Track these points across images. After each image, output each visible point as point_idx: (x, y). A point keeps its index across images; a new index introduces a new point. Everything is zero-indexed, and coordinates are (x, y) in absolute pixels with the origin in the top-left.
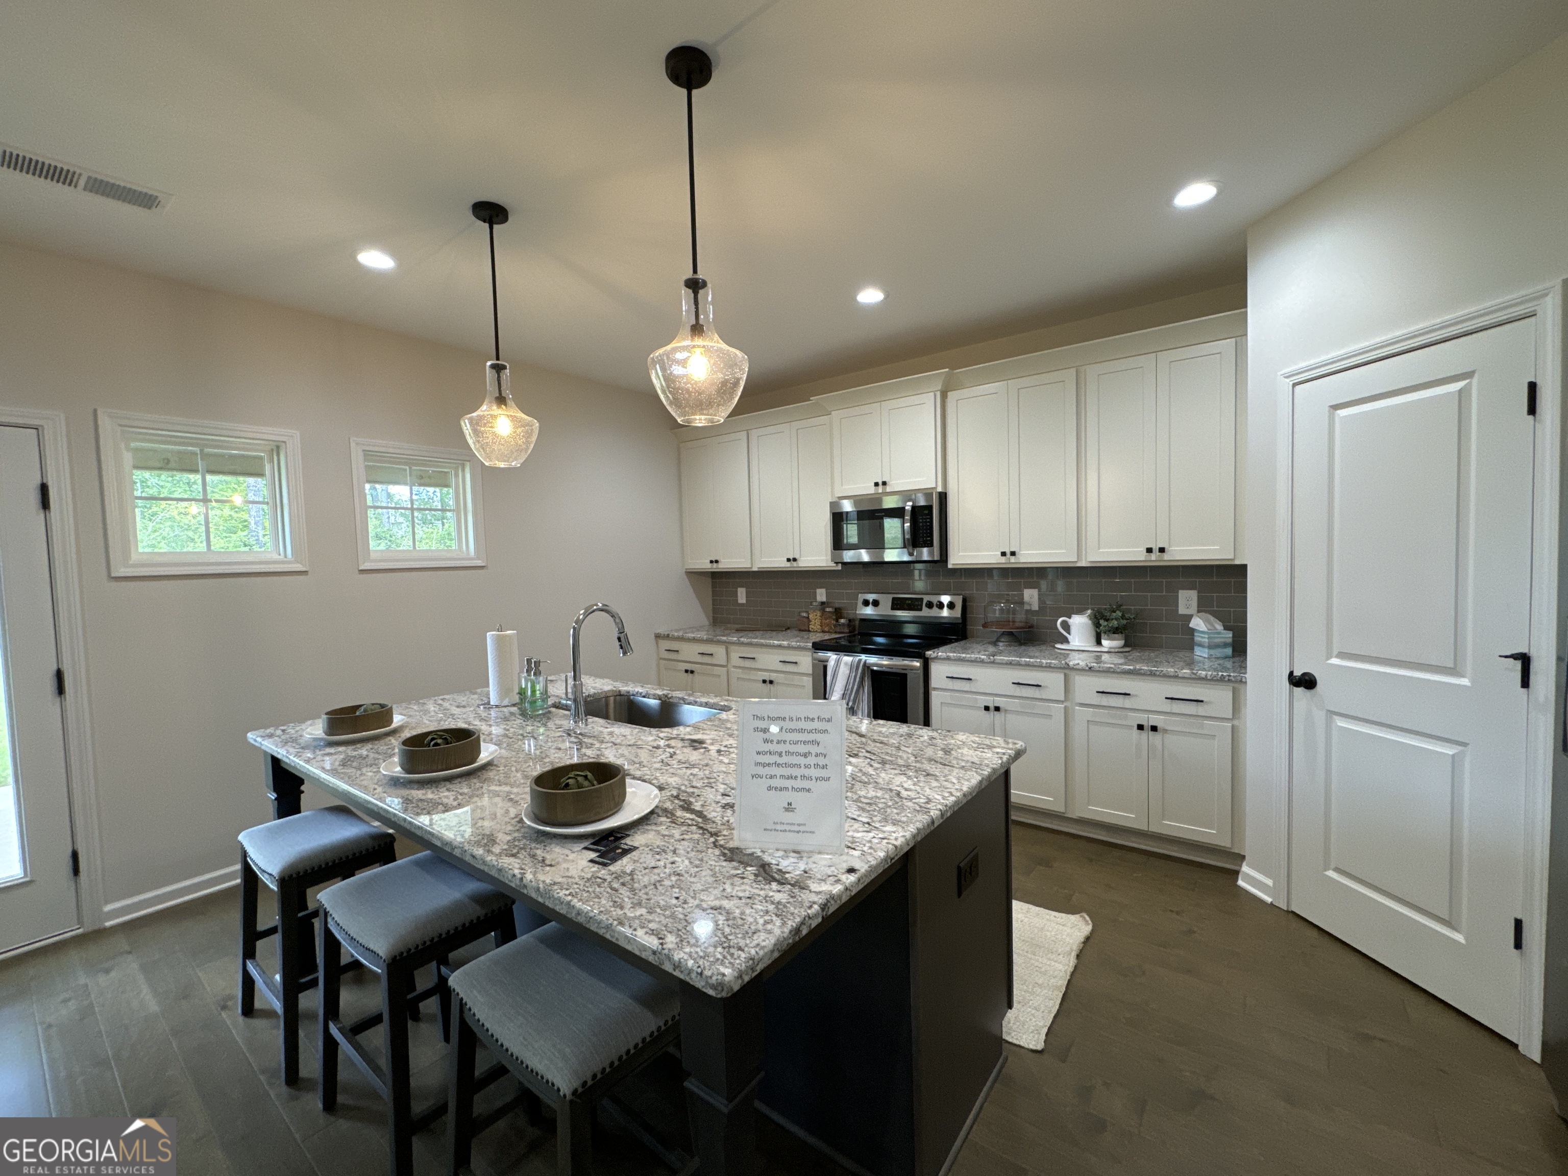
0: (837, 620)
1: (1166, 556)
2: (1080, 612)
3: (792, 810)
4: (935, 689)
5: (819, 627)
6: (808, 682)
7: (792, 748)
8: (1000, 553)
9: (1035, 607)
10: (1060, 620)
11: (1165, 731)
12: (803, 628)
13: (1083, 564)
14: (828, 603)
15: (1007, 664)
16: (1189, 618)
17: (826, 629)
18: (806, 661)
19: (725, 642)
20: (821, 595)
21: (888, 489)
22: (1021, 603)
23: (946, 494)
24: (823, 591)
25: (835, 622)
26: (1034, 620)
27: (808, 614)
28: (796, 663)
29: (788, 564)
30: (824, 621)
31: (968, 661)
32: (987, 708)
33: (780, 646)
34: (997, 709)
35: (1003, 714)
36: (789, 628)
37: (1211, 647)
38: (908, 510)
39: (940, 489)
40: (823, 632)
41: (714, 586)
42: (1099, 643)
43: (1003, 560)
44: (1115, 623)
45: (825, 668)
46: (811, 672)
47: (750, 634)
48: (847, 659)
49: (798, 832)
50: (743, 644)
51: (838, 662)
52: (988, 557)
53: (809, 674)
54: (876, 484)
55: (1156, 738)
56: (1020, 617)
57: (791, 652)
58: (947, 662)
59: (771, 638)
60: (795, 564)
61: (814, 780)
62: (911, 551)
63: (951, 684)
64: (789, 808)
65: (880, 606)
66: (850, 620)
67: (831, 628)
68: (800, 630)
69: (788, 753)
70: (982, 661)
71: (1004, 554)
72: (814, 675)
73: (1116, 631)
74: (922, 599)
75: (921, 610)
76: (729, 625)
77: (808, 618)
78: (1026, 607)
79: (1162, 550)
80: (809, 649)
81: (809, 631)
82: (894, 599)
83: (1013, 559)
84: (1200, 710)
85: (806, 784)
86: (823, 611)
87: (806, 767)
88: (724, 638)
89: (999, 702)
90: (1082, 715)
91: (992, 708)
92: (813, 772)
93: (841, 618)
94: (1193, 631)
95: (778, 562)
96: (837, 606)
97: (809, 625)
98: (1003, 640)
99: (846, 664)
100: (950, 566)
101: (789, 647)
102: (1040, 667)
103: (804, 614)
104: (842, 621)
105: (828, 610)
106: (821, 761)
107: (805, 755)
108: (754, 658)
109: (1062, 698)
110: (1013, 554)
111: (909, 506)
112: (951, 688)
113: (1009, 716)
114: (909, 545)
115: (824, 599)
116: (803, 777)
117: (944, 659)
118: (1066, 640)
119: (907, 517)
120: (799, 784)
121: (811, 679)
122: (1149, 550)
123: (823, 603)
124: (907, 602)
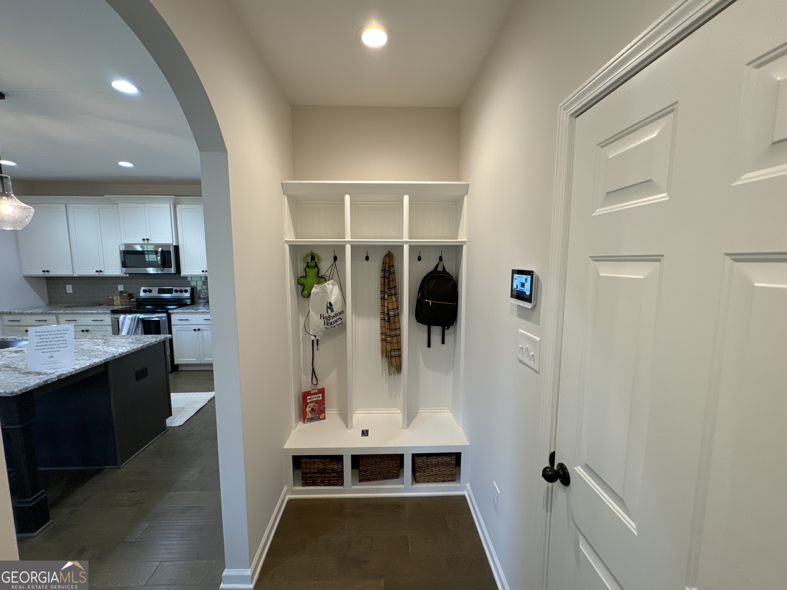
0: (130, 299)
3: (53, 357)
4: (174, 325)
5: (119, 303)
6: (110, 329)
7: (52, 340)
8: (201, 271)
12: (110, 303)
14: (125, 292)
15: (202, 313)
17: (124, 304)
18: (108, 319)
19: (55, 313)
20: (121, 288)
21: (150, 242)
23: (178, 246)
24: (122, 286)
25: (128, 300)
27: (113, 297)
28: (102, 320)
29: (97, 274)
30: (122, 300)
31: (186, 313)
32: (195, 330)
33: (92, 313)
34: (199, 330)
35: (201, 332)
36: (102, 304)
38: (159, 251)
39: (174, 244)
40: (122, 305)
41: (48, 284)
43: (203, 273)
45: (118, 321)
46: (111, 324)
47: (74, 308)
48: (129, 316)
49: (55, 363)
50: (67, 314)
51: (124, 318)
52: (197, 272)
53: (109, 325)
54: (144, 240)
57: (99, 316)
58: (178, 314)
59: (87, 310)
60: (101, 273)
61: (61, 348)
62: (162, 269)
63: (180, 323)
64: (51, 357)
65: (152, 292)
66: (137, 299)
67: (127, 303)
68: (108, 305)
69: (50, 341)
70: (192, 313)
71: (203, 271)
72: (112, 325)
74: (172, 289)
75: (172, 293)
76: (61, 305)
77: (113, 299)
80: (109, 313)
81: (114, 305)
82: (159, 289)
85: (58, 349)
86: (122, 295)
87: (58, 344)
88: (54, 312)
89: (200, 327)
91: (197, 330)
92: (61, 346)
93: (133, 298)
95: (92, 272)
96: (130, 293)
97: (113, 302)
98: (207, 304)
99: (129, 318)
100: (182, 276)
101: (97, 313)
103: (111, 297)
104: (133, 300)
105: (124, 295)
106: (64, 342)
107: (58, 341)
108: (76, 320)
111: (160, 250)
112: (180, 324)
113: (204, 332)
114: (161, 267)
115: (123, 290)
116: (57, 347)
117: (177, 313)
119: (159, 255)
120: (55, 349)
121: (111, 327)
123: (121, 292)
124: (166, 290)
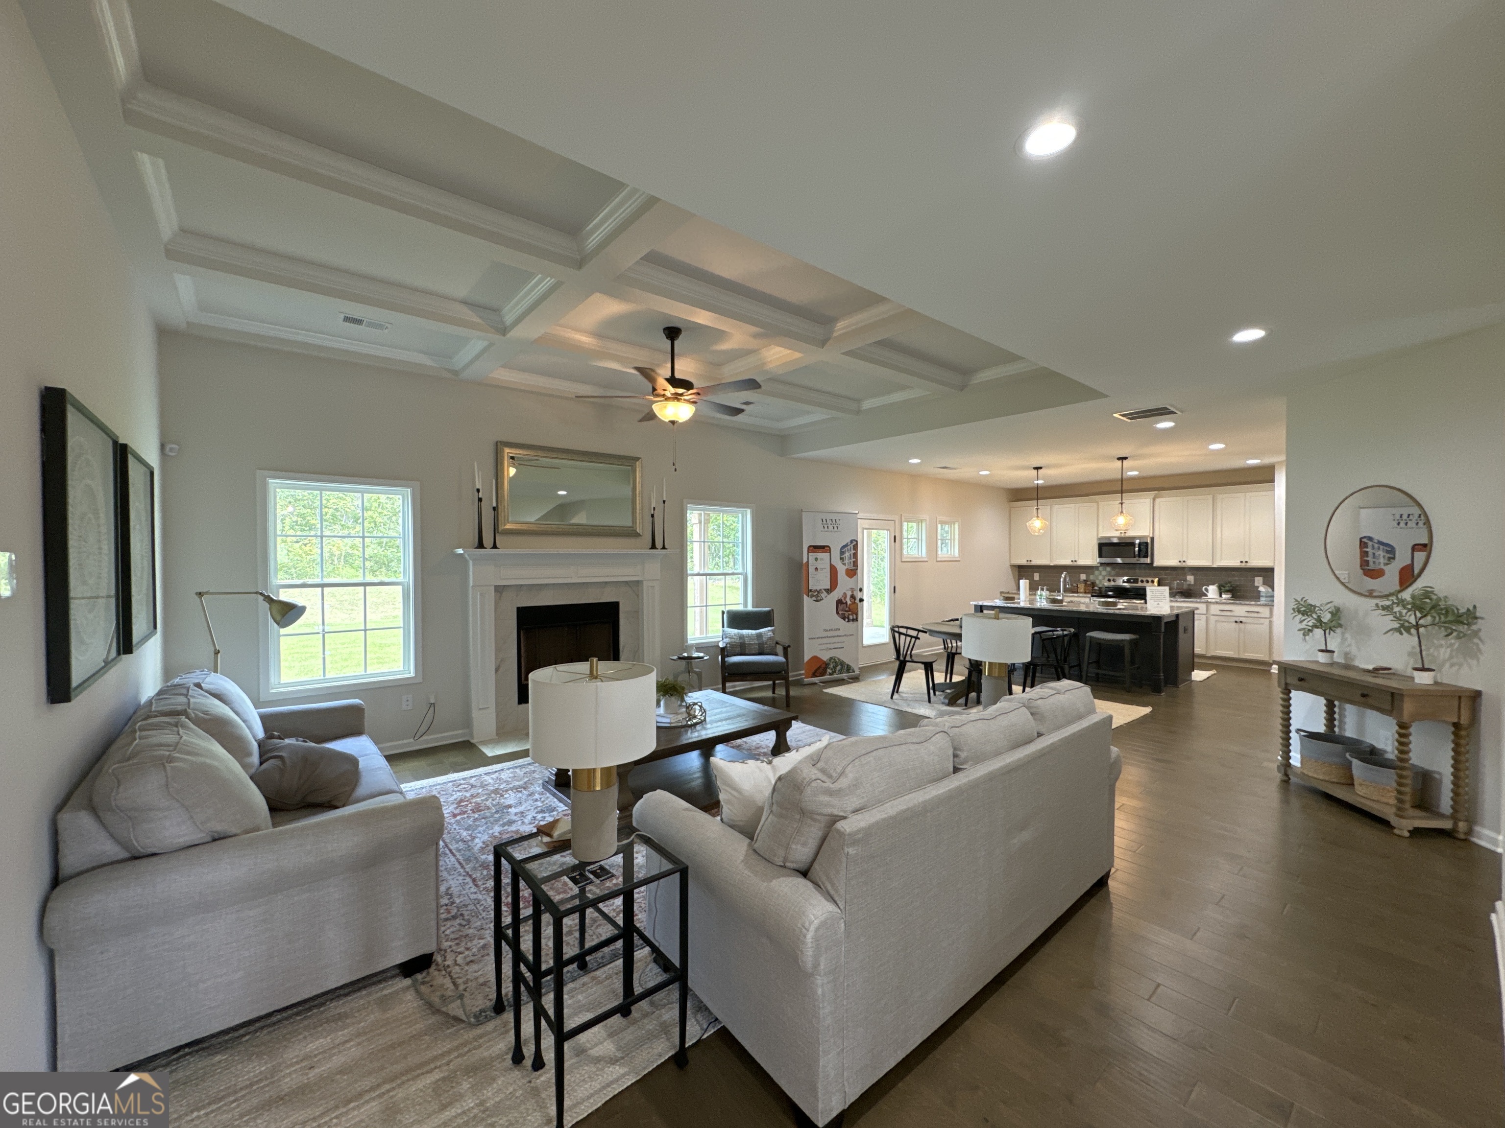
1: (1248, 564)
2: (1213, 584)
5: (1081, 590)
8: (1178, 561)
9: (1192, 583)
10: (1204, 588)
11: (1245, 623)
13: (1215, 566)
14: (1087, 580)
15: (1182, 601)
16: (1258, 587)
17: (1087, 591)
20: (1083, 577)
21: (1127, 535)
22: (1185, 580)
23: (1155, 538)
24: (1085, 575)
25: (1092, 589)
26: (1192, 588)
27: (1078, 585)
29: (1072, 563)
30: (1084, 587)
37: (1266, 597)
38: (1136, 543)
39: (1151, 536)
40: (1085, 592)
41: (1019, 572)
42: (1221, 596)
43: (1180, 564)
44: (1227, 588)
52: (1173, 562)
54: (1121, 533)
55: (1241, 625)
56: (1185, 587)
60: (1075, 563)
65: (1116, 581)
66: (1100, 588)
67: (1090, 591)
71: (1180, 562)
73: (1227, 591)
74: (1138, 579)
75: (1137, 583)
78: (1188, 583)
79: (1246, 562)
81: (1078, 592)
83: (1184, 564)
84: (1259, 615)
86: (1086, 583)
90: (1213, 619)
93: (1095, 587)
94: (1260, 592)
97: (1076, 589)
98: (1178, 595)
100: (1154, 566)
102: (1197, 602)
103: (1075, 585)
105: (1088, 583)
109: (1205, 613)
110: (1184, 561)
114: (1136, 557)
115: (1085, 578)
118: (1206, 595)
119: (1136, 546)
122: (1242, 562)
123: (1085, 580)
